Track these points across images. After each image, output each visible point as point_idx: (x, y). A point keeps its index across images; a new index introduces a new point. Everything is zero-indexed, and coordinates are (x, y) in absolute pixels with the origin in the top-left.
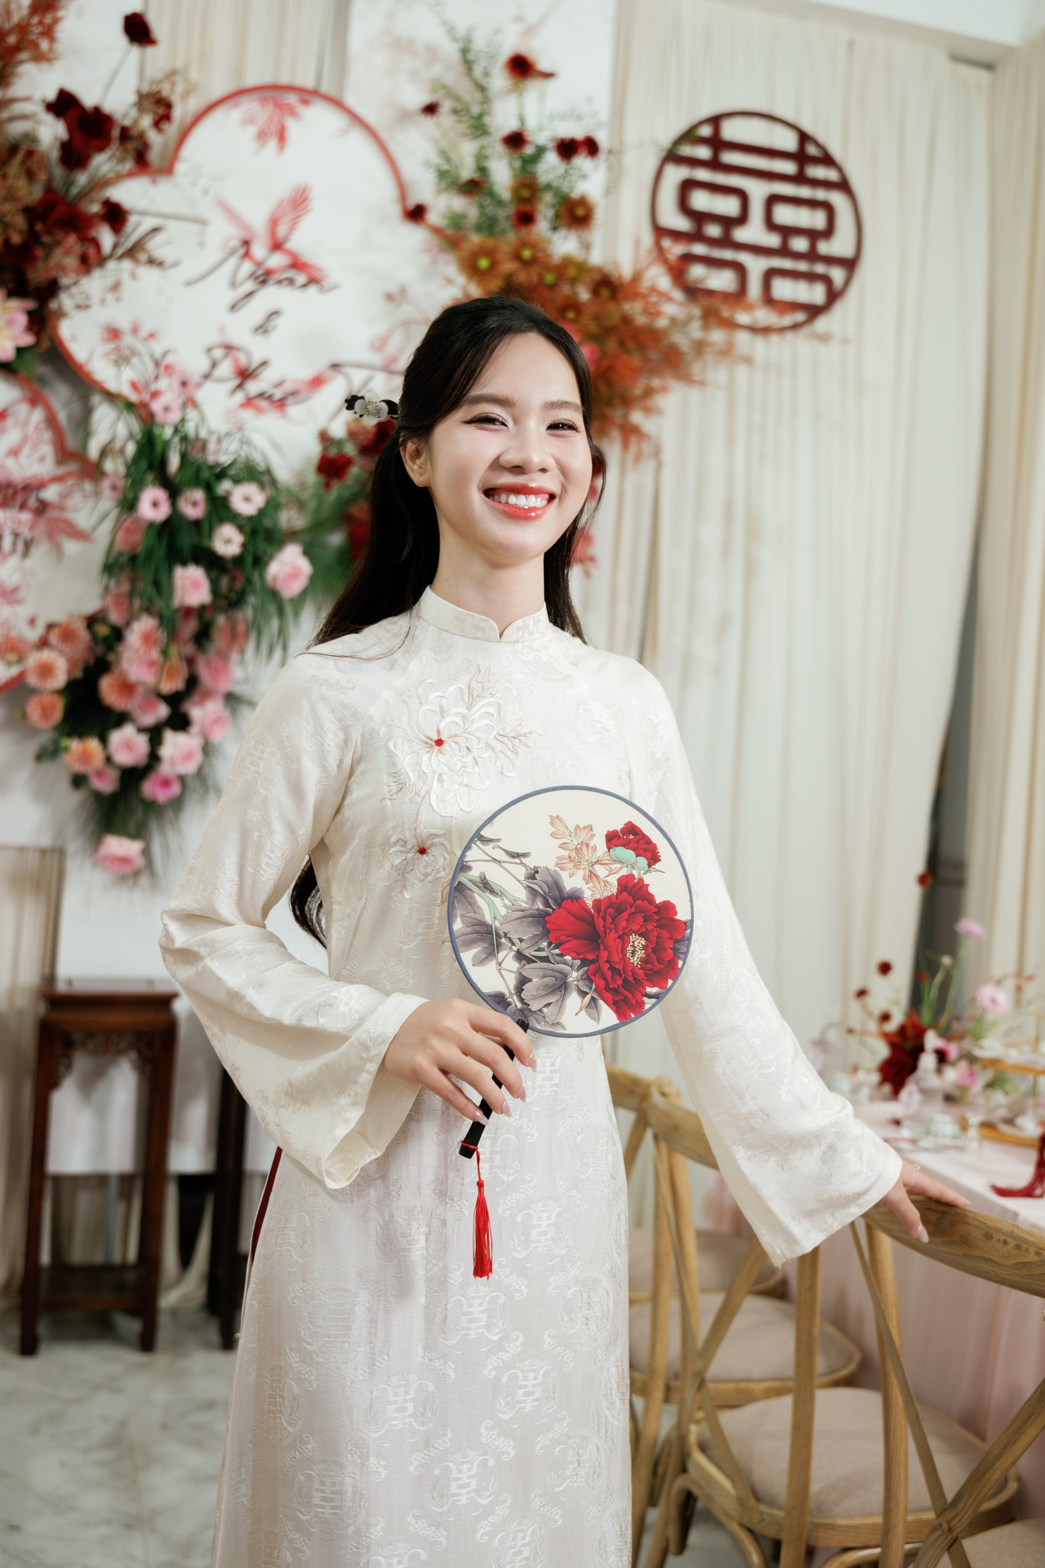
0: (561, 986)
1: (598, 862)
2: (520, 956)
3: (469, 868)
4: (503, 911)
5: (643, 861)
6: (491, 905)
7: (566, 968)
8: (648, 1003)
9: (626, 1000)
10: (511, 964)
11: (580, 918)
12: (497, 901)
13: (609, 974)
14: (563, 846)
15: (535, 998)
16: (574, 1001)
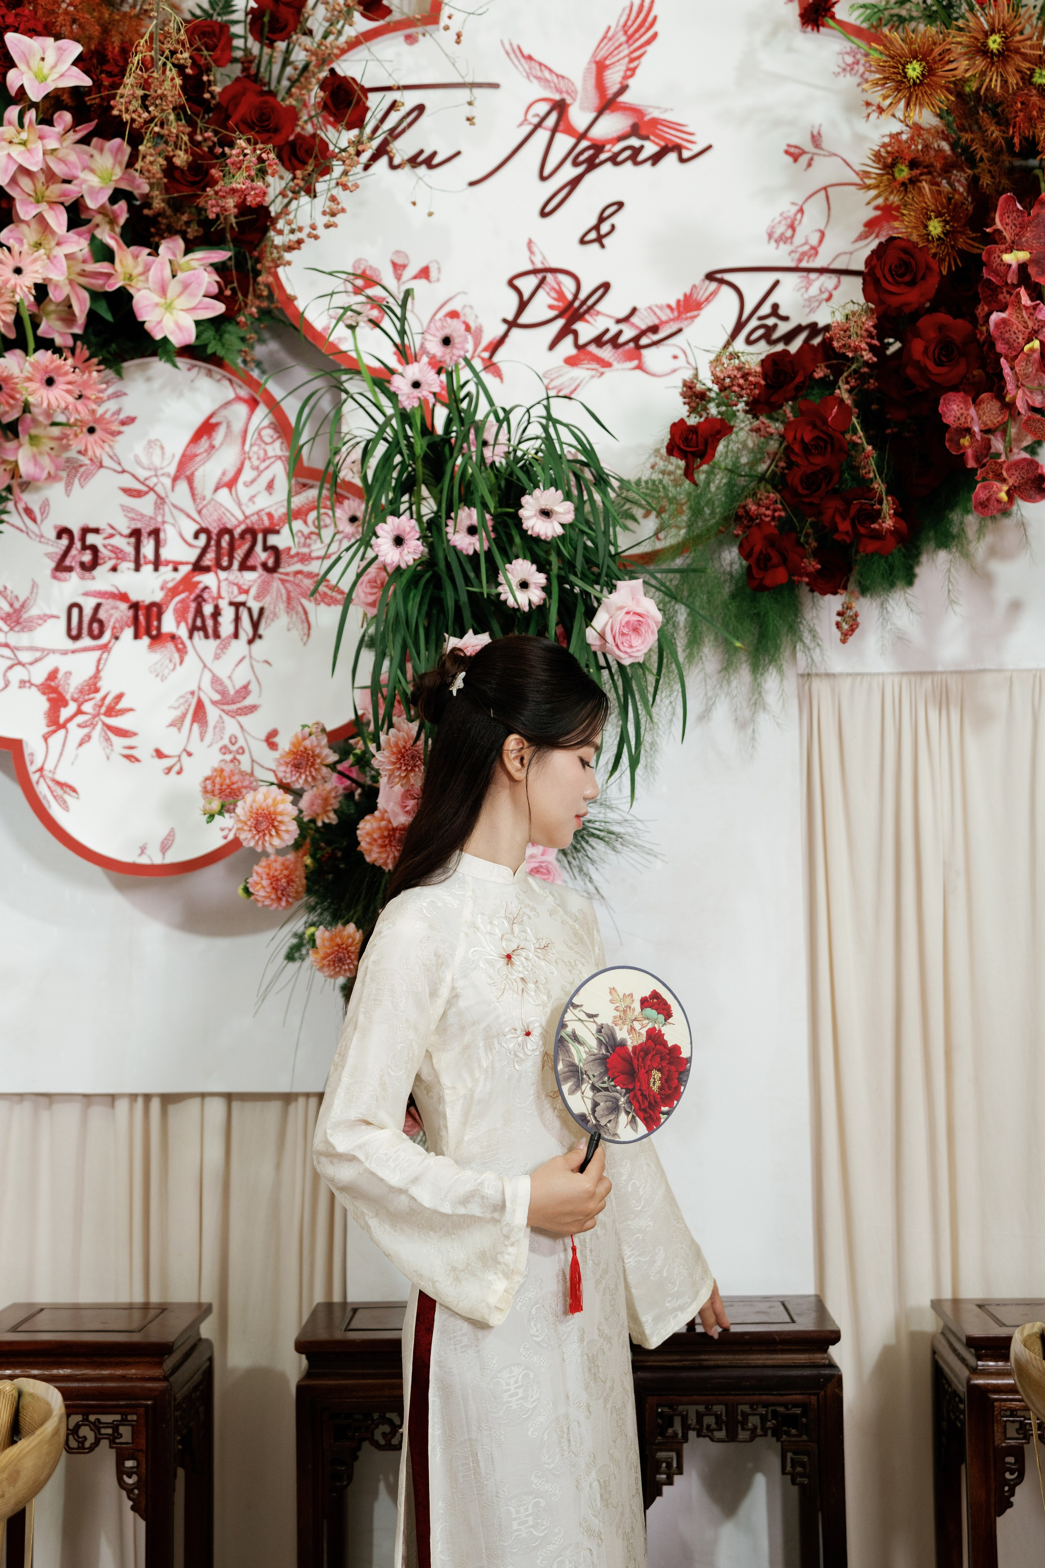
0: (615, 1109)
1: (635, 1019)
2: (594, 1088)
3: (566, 1026)
4: (584, 1056)
5: (661, 1017)
6: (578, 1051)
7: (618, 1095)
8: (663, 1117)
9: (650, 1117)
10: (589, 1093)
11: (624, 1060)
12: (581, 1048)
13: (640, 1098)
14: (616, 1009)
15: (602, 1116)
16: (623, 1118)
